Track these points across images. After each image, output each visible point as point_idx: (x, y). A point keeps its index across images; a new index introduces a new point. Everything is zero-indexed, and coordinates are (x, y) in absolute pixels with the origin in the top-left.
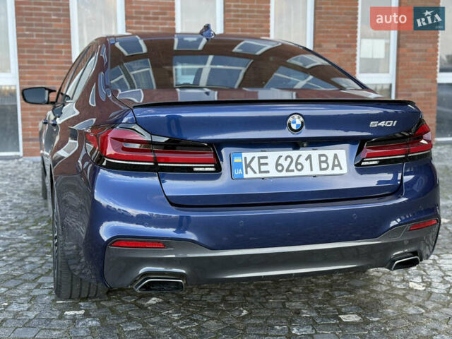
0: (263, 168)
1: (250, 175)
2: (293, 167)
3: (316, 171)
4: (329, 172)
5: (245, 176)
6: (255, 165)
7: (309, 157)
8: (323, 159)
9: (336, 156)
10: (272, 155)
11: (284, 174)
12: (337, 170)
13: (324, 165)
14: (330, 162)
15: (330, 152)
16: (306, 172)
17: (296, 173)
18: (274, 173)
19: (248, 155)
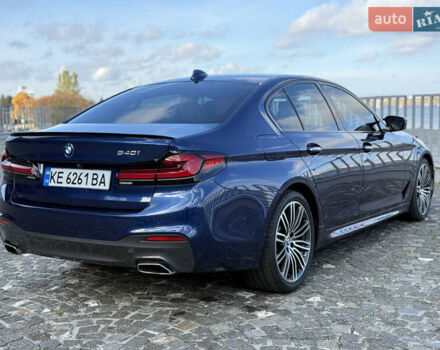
0: (60, 180)
1: (52, 184)
2: (76, 181)
3: (89, 186)
4: (97, 187)
5: (50, 185)
6: (56, 177)
7: (87, 175)
8: (95, 177)
9: (103, 176)
10: (66, 171)
11: (70, 185)
12: (102, 187)
13: (95, 182)
14: (99, 180)
15: (100, 173)
16: (83, 186)
17: (77, 186)
18: (65, 185)
19: (54, 170)
